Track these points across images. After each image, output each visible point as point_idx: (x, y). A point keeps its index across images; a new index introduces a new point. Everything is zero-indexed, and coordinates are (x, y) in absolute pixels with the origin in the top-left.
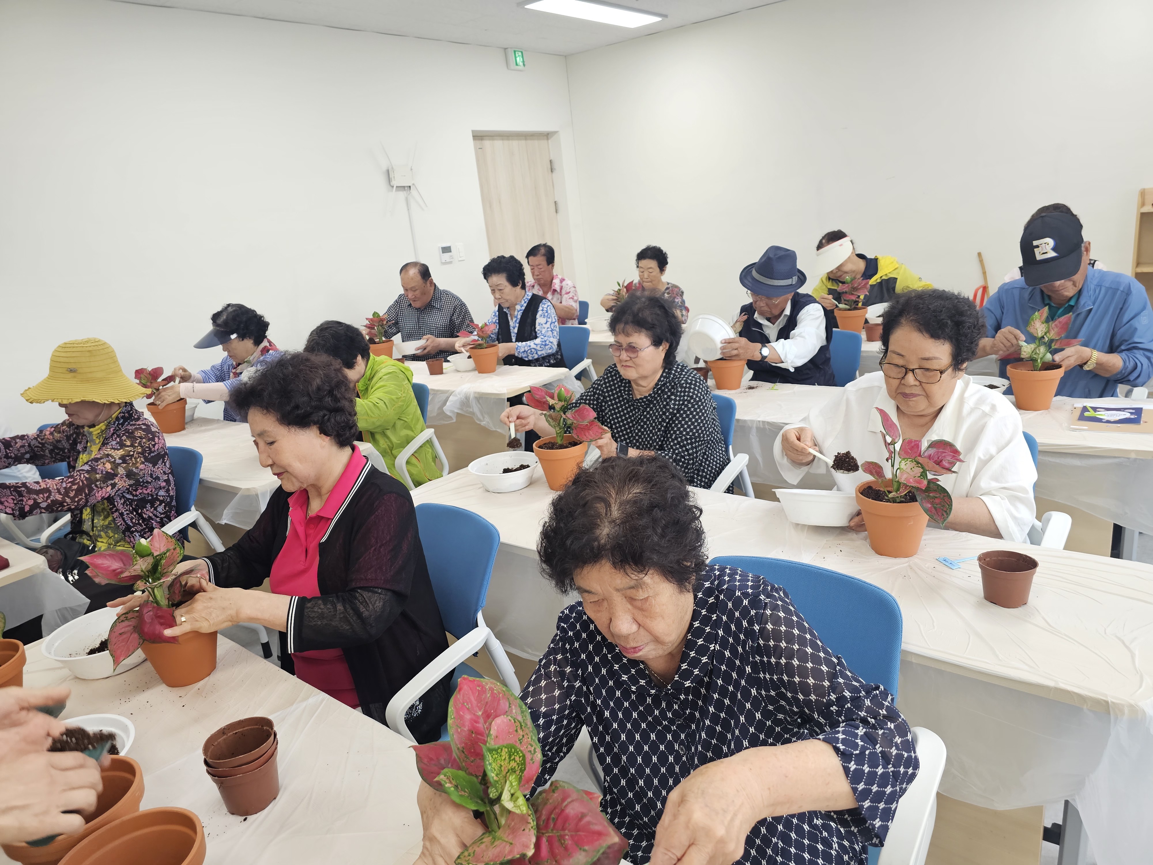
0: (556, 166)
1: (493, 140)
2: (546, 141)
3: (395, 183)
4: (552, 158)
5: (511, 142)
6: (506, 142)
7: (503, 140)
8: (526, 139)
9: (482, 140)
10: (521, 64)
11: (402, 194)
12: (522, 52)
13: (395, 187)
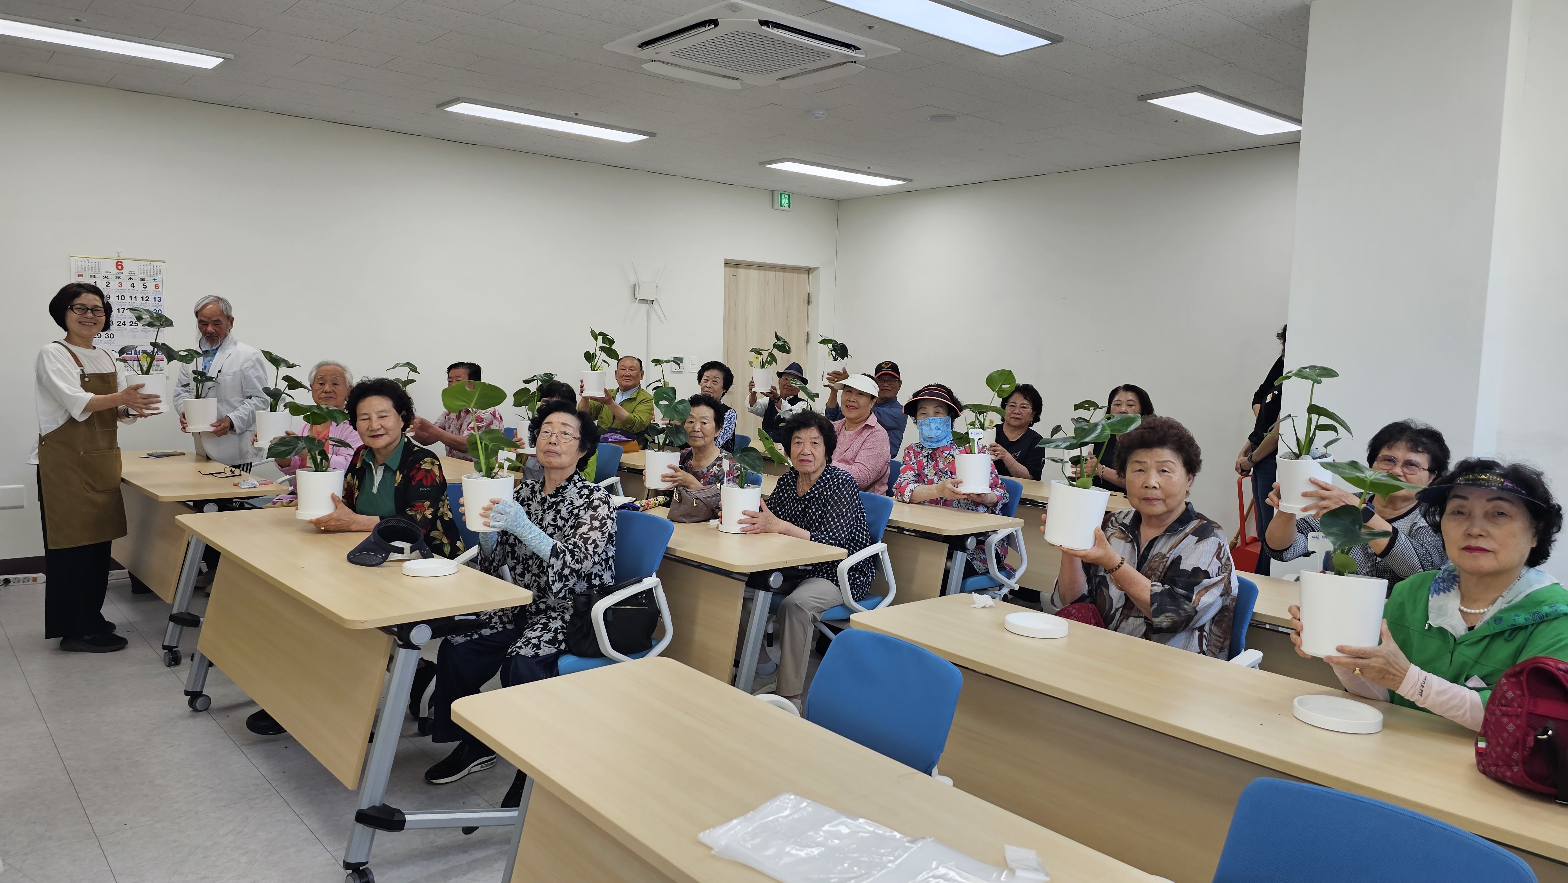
0: (813, 299)
1: (750, 269)
2: (806, 276)
3: (638, 297)
4: (810, 291)
5: (768, 272)
6: (762, 272)
7: (759, 270)
8: (784, 272)
9: (737, 267)
10: (786, 205)
11: (644, 307)
12: (789, 195)
13: (638, 300)
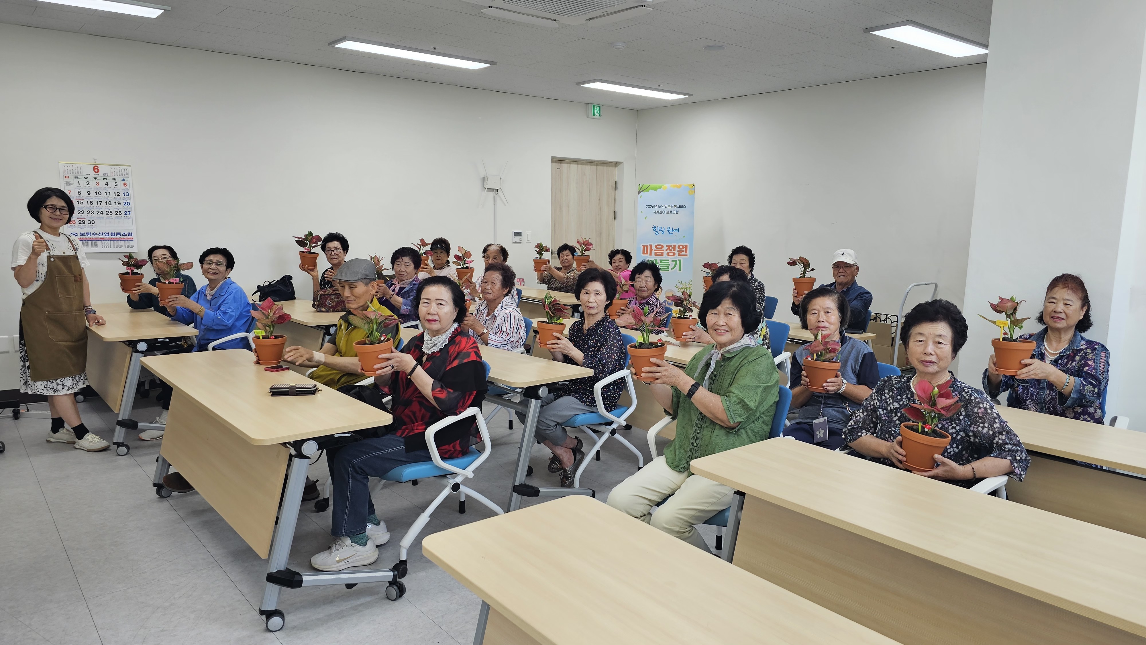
0: (619, 186)
1: (571, 164)
2: (614, 168)
3: (487, 186)
4: (617, 180)
5: (584, 166)
6: (580, 166)
7: (578, 164)
8: (597, 166)
9: (561, 163)
10: (598, 115)
11: (492, 194)
12: (600, 107)
13: (486, 189)
